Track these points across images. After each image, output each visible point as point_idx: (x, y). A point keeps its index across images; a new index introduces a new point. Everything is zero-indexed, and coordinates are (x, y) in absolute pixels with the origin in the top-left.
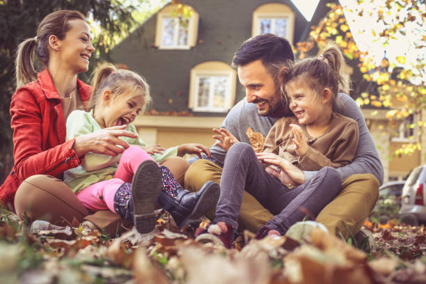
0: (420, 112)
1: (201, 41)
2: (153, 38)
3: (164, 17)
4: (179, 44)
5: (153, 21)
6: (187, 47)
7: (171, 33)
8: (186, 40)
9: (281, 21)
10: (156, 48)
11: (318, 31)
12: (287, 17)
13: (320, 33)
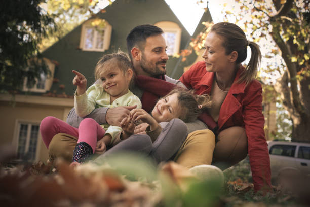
0: (269, 104)
1: (113, 46)
2: (78, 42)
3: (87, 27)
4: (97, 47)
5: (78, 30)
6: (102, 50)
7: (92, 40)
8: (102, 45)
9: (171, 35)
10: (80, 50)
11: (195, 42)
12: (176, 32)
13: (197, 43)
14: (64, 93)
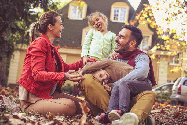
0: (182, 53)
2: (67, 14)
3: (72, 5)
4: (78, 17)
6: (82, 19)
9: (123, 9)
10: (68, 19)
11: (139, 16)
12: (126, 8)
13: (140, 17)
14: (59, 45)
